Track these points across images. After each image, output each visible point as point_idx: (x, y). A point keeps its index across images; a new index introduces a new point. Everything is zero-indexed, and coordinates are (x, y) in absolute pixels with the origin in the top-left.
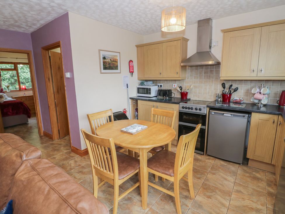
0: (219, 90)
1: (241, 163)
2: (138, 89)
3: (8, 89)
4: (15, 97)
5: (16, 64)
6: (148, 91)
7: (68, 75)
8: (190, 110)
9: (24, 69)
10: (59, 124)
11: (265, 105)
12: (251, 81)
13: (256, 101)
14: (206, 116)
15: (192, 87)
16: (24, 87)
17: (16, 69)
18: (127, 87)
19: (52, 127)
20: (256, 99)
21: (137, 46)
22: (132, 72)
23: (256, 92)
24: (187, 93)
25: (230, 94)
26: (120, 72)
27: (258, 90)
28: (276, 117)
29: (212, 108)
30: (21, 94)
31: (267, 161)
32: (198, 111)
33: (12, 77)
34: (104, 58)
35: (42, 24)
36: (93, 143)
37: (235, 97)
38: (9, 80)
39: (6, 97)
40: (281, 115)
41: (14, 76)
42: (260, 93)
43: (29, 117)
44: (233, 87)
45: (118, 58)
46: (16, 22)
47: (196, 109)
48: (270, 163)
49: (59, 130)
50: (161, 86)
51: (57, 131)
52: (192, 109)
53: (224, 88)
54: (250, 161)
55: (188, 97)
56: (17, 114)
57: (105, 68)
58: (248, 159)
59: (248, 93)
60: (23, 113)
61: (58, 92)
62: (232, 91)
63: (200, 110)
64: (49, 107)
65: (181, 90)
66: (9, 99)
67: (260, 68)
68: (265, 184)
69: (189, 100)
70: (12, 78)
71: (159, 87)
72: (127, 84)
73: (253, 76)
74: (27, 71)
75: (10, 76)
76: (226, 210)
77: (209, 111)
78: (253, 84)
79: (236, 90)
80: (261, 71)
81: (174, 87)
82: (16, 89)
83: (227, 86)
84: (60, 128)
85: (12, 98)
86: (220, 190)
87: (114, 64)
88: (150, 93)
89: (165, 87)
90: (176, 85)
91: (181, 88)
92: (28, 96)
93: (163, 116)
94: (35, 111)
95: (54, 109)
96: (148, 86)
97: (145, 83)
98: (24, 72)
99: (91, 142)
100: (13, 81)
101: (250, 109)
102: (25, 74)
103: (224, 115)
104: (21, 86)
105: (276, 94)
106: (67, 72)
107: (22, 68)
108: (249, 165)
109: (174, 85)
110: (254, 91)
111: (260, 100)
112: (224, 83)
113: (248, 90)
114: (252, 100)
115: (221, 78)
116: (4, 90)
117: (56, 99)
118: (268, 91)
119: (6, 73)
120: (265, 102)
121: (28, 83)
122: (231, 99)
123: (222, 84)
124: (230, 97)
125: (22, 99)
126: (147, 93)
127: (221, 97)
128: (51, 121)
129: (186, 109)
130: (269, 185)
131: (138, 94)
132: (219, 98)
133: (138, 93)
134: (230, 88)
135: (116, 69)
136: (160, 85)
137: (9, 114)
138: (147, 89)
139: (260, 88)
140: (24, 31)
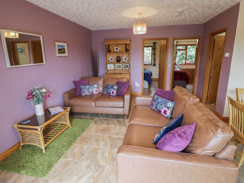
3: (179, 63)
4: (182, 69)
5: (186, 46)
7: (227, 55)
9: (190, 49)
10: (209, 92)
16: (188, 62)
17: (186, 49)
19: (203, 93)
30: (185, 67)
33: (182, 54)
35: (215, 16)
36: (235, 108)
38: (180, 57)
39: (177, 68)
41: (183, 54)
43: (188, 83)
46: (197, 18)
49: (207, 97)
51: (206, 97)
56: (181, 80)
60: (185, 80)
61: (214, 68)
64: (204, 78)
66: (178, 70)
70: (182, 56)
74: (192, 50)
75: (181, 54)
82: (182, 63)
84: (209, 96)
85: (180, 69)
92: (189, 69)
94: (194, 80)
95: (208, 80)
98: (190, 51)
99: (233, 107)
100: (182, 57)
102: (190, 52)
104: (187, 62)
106: (227, 52)
107: (190, 48)
116: (176, 64)
117: (211, 73)
119: (179, 52)
121: (191, 60)
125: (185, 71)
128: (203, 88)
137: (177, 79)
140: (200, 23)
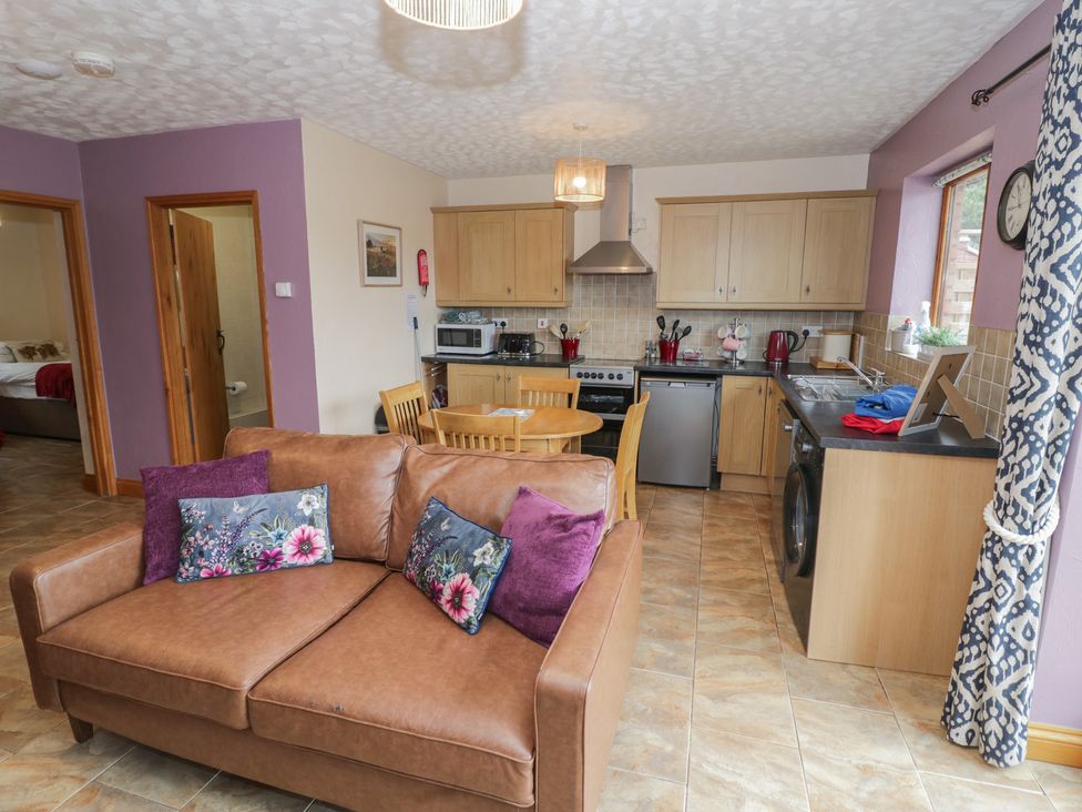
0: (652, 333)
1: (708, 485)
2: (441, 331)
6: (473, 338)
8: (597, 380)
11: (742, 362)
12: (715, 311)
13: (727, 355)
14: (632, 390)
15: (587, 325)
18: (416, 327)
20: (726, 350)
21: (435, 211)
22: (424, 284)
23: (726, 335)
24: (577, 341)
25: (677, 342)
26: (399, 283)
27: (729, 331)
28: (762, 381)
29: (644, 373)
31: (753, 470)
32: (616, 381)
34: (369, 244)
37: (686, 347)
40: (772, 376)
42: (734, 337)
44: (682, 326)
45: (396, 244)
47: (611, 377)
48: (758, 473)
50: (503, 324)
52: (601, 376)
53: (663, 327)
54: (723, 478)
55: (580, 353)
57: (371, 273)
58: (720, 474)
59: (712, 339)
62: (680, 335)
63: (620, 377)
65: (564, 333)
67: (732, 286)
68: (754, 510)
69: (583, 359)
71: (499, 326)
72: (415, 319)
73: (720, 301)
76: (698, 549)
77: (639, 380)
78: (718, 320)
79: (687, 331)
80: (734, 291)
81: (540, 326)
83: (669, 323)
86: (680, 528)
87: (387, 260)
88: (479, 344)
89: (516, 325)
90: (546, 321)
91: (564, 328)
93: (548, 393)
96: (470, 323)
97: (462, 317)
101: (716, 369)
103: (672, 385)
105: (760, 338)
108: (722, 488)
109: (540, 320)
110: (724, 332)
111: (734, 352)
112: (662, 317)
113: (710, 332)
114: (718, 353)
115: (659, 305)
118: (746, 333)
120: (741, 355)
122: (679, 351)
123: (658, 319)
124: (676, 349)
126: (469, 344)
127: (658, 349)
129: (587, 377)
130: (760, 511)
131: (438, 347)
132: (653, 350)
133: (441, 343)
134: (674, 329)
135: (391, 276)
136: (499, 320)
138: (469, 332)
139: (733, 327)
